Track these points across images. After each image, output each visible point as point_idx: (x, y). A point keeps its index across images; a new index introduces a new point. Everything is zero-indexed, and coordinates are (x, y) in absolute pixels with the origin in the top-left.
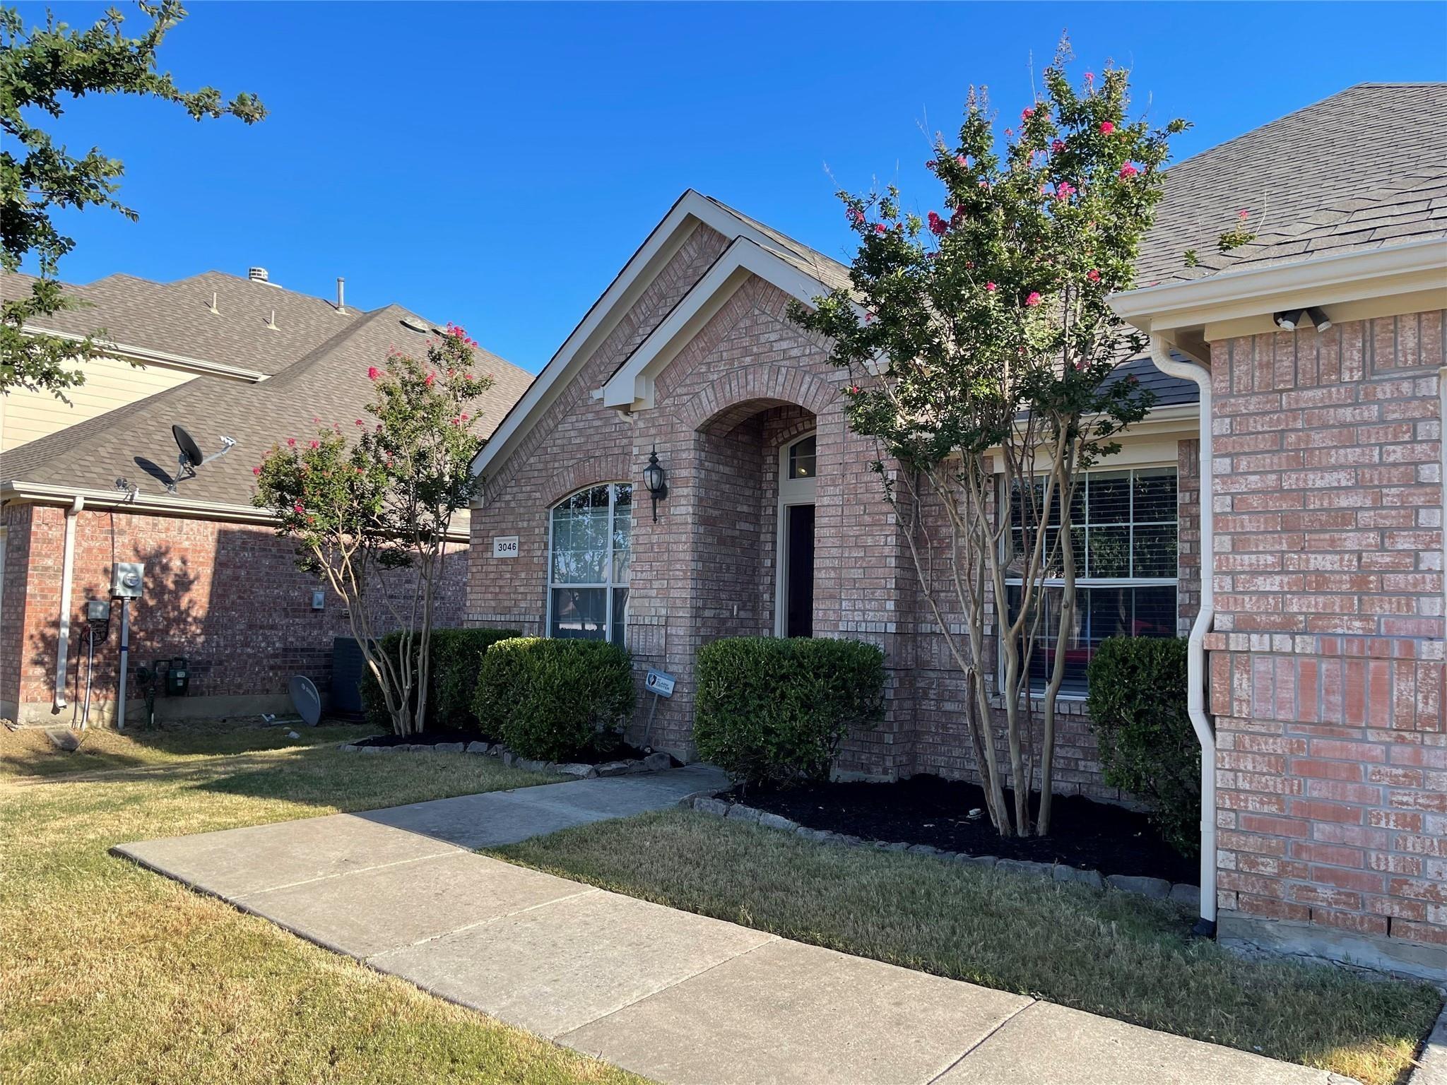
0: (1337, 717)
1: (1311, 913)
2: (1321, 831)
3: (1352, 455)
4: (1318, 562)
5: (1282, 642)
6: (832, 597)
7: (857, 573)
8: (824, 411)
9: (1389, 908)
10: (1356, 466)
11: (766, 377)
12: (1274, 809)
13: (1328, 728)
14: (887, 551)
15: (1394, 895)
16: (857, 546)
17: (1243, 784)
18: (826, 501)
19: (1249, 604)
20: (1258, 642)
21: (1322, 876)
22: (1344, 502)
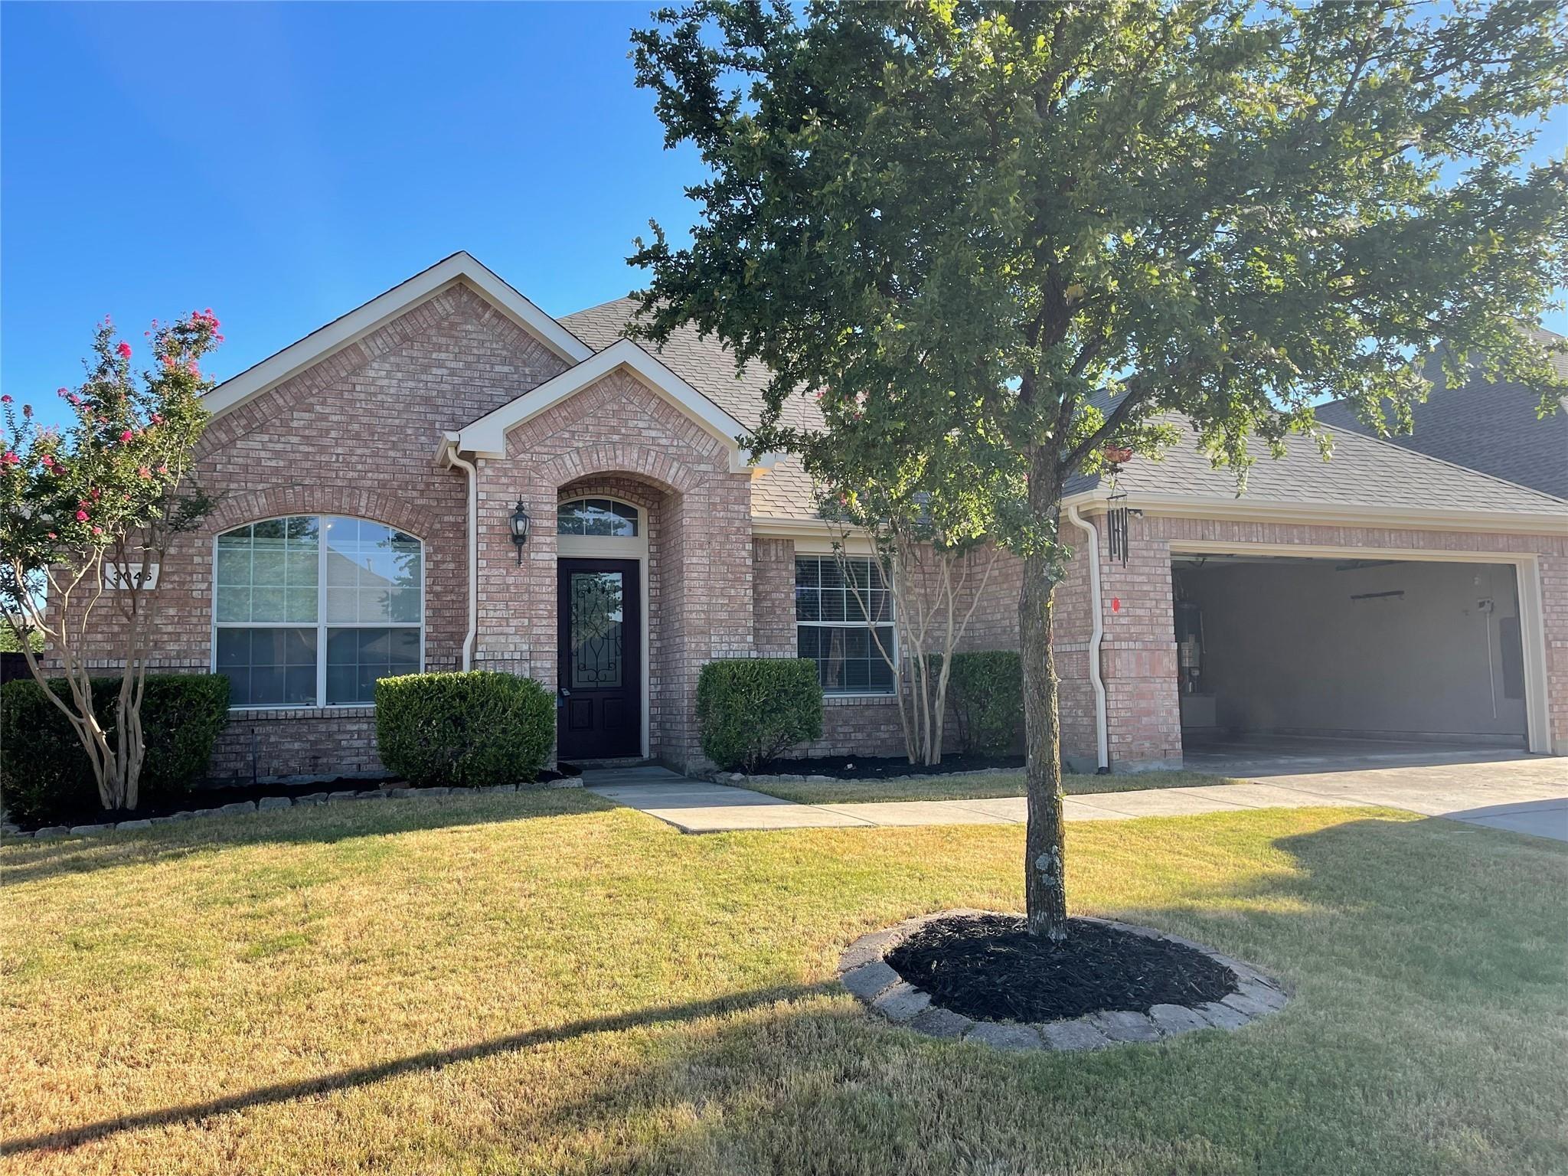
0: (1148, 674)
1: (1142, 754)
2: (1145, 720)
3: (1146, 570)
4: (1139, 612)
5: (1132, 645)
6: (703, 632)
7: (724, 616)
8: (692, 492)
9: (1166, 746)
10: (1148, 575)
11: (636, 456)
12: (1129, 714)
13: (1144, 679)
14: (746, 599)
15: (1167, 741)
16: (723, 595)
17: (1120, 706)
18: (694, 560)
19: (1118, 629)
20: (1124, 645)
21: (1146, 738)
22: (1145, 588)
